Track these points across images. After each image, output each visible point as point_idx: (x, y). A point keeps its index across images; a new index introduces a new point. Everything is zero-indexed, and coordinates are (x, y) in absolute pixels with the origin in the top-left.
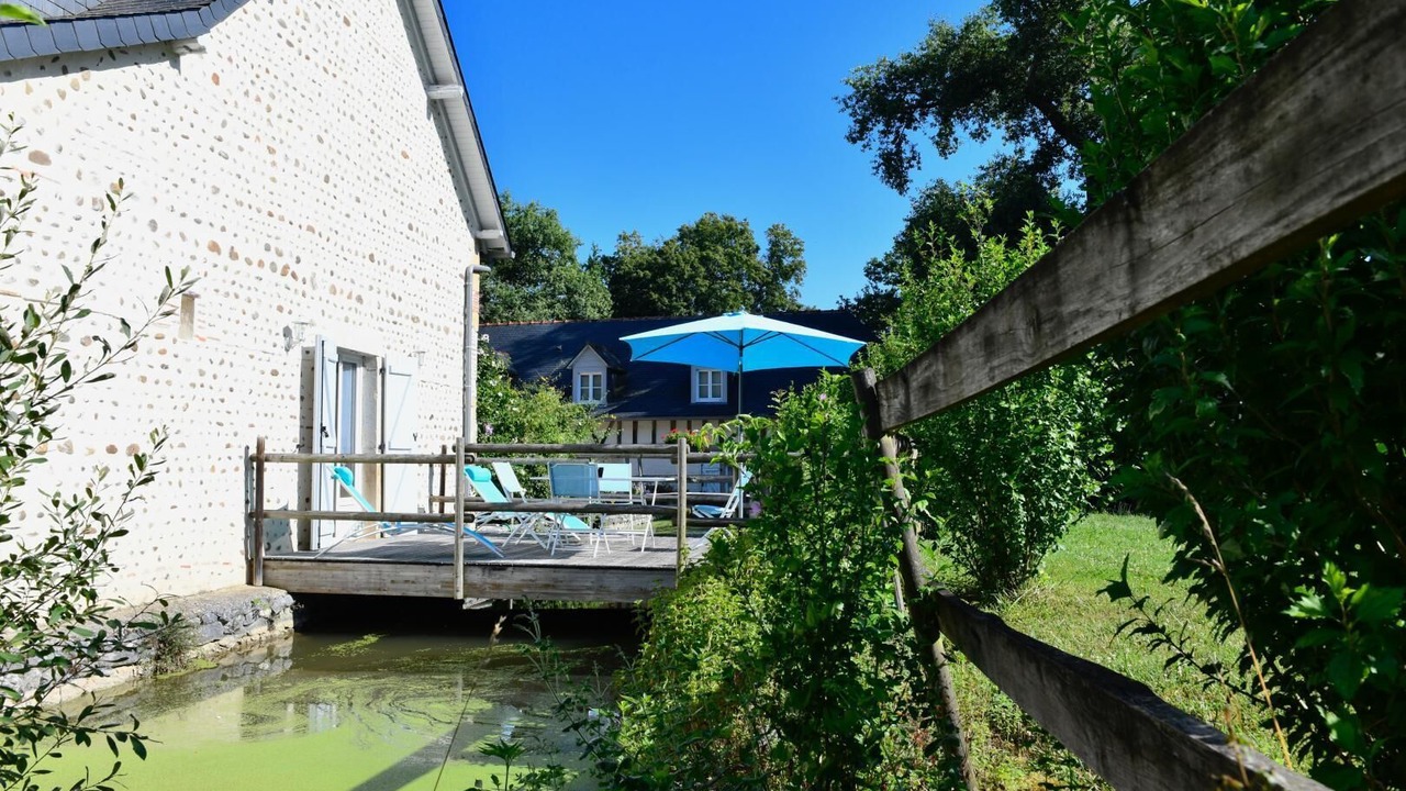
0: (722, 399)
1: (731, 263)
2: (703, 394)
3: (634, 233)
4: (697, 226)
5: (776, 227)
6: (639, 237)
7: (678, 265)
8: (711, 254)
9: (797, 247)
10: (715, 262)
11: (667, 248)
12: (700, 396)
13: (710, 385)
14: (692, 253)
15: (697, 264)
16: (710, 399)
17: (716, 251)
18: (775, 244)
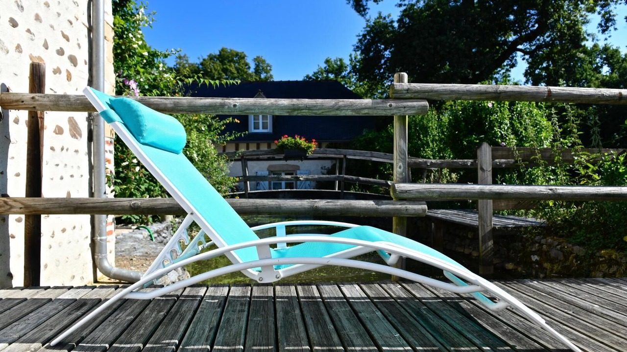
0: (269, 130)
1: (238, 72)
2: (256, 127)
3: (185, 55)
4: (220, 52)
5: (258, 57)
6: (187, 57)
7: (211, 71)
8: (228, 67)
9: (269, 68)
10: (231, 71)
11: (205, 62)
12: (255, 129)
13: (261, 121)
14: (218, 66)
15: (221, 72)
16: (261, 130)
17: (230, 66)
18: (257, 66)
